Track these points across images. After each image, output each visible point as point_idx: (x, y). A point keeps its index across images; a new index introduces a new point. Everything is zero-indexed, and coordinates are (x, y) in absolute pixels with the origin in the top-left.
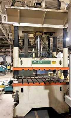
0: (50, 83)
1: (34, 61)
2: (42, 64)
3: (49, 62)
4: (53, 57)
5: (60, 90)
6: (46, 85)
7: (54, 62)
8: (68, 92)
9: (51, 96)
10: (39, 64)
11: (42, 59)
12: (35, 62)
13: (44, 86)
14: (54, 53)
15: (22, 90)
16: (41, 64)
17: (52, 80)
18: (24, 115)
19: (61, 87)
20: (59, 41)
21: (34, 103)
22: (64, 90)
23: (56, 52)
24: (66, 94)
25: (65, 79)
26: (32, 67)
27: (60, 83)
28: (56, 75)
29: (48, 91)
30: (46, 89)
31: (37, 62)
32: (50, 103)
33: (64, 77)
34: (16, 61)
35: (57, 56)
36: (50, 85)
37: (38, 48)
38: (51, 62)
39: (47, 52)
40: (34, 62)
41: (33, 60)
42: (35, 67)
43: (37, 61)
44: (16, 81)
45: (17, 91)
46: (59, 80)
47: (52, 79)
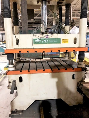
0: (59, 69)
1: (36, 39)
2: (48, 43)
3: (58, 41)
4: (65, 32)
5: (73, 78)
6: (53, 72)
7: (65, 40)
8: (83, 81)
9: (60, 85)
10: (44, 43)
11: (49, 36)
12: (38, 40)
13: (50, 73)
14: (67, 28)
15: (21, 79)
16: (46, 43)
17: (62, 65)
18: (25, 109)
19: (73, 75)
20: (73, 15)
21: (38, 95)
22: (77, 79)
23: (69, 26)
24: (80, 83)
25: (80, 63)
26: (33, 48)
27: (73, 69)
28: (69, 55)
29: (56, 80)
30: (53, 77)
31: (41, 41)
32: (59, 94)
33: (79, 61)
34: (9, 39)
35: (71, 32)
36: (58, 72)
37: (44, 20)
38: (62, 41)
39: (57, 26)
40: (36, 41)
41: (35, 37)
42: (37, 49)
43: (40, 39)
44: (12, 67)
45: (14, 81)
46: (72, 64)
47: (63, 63)
